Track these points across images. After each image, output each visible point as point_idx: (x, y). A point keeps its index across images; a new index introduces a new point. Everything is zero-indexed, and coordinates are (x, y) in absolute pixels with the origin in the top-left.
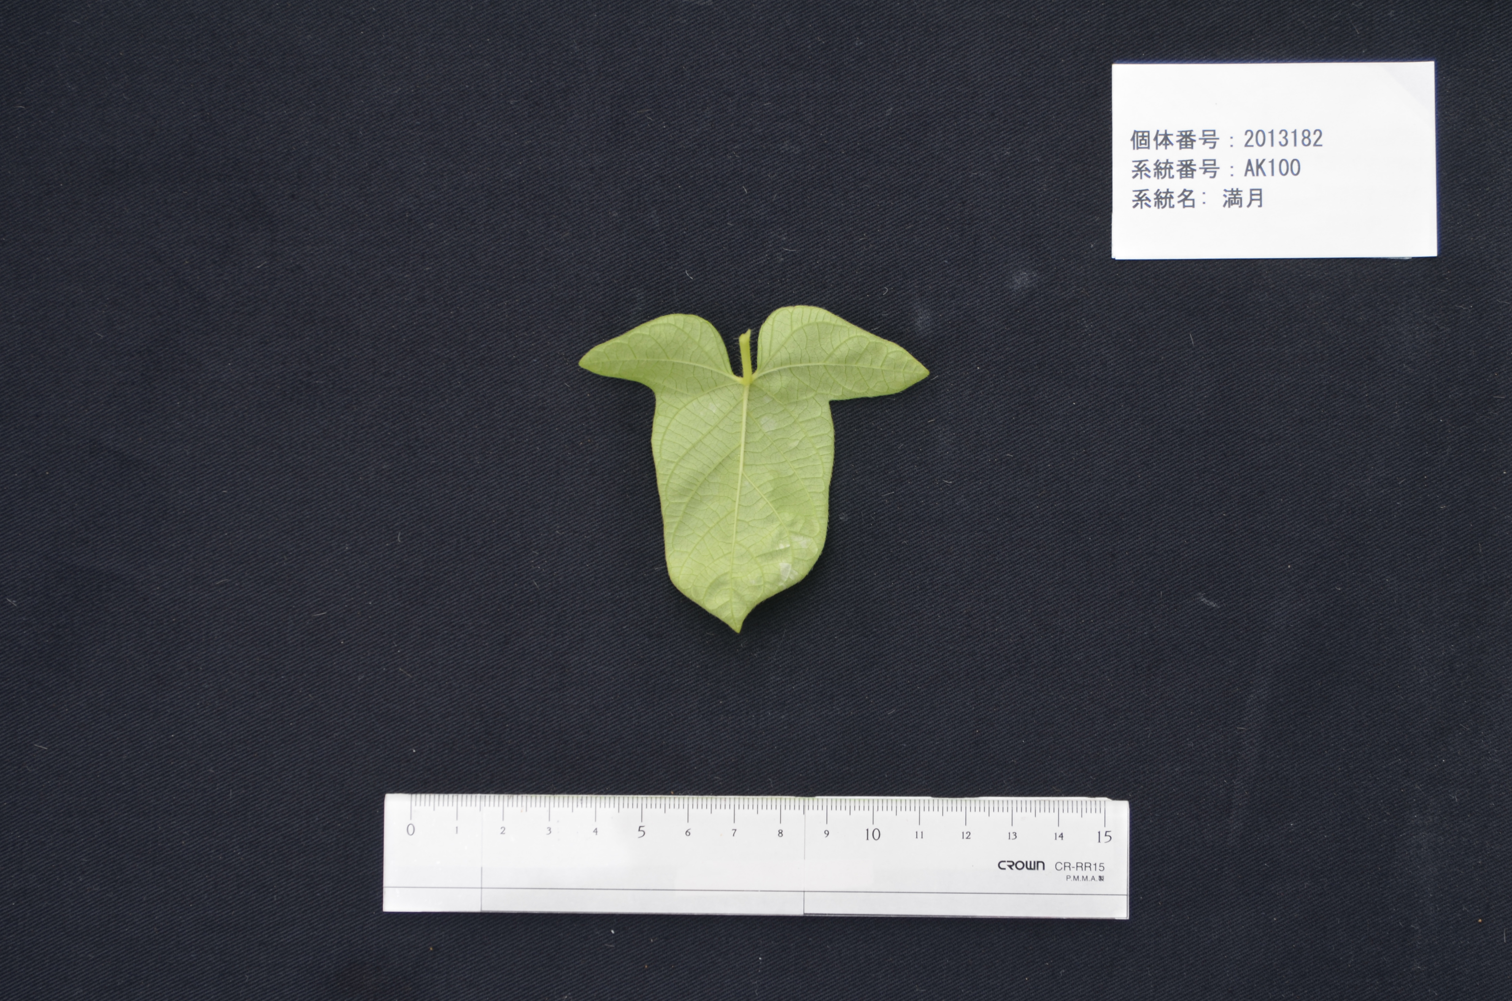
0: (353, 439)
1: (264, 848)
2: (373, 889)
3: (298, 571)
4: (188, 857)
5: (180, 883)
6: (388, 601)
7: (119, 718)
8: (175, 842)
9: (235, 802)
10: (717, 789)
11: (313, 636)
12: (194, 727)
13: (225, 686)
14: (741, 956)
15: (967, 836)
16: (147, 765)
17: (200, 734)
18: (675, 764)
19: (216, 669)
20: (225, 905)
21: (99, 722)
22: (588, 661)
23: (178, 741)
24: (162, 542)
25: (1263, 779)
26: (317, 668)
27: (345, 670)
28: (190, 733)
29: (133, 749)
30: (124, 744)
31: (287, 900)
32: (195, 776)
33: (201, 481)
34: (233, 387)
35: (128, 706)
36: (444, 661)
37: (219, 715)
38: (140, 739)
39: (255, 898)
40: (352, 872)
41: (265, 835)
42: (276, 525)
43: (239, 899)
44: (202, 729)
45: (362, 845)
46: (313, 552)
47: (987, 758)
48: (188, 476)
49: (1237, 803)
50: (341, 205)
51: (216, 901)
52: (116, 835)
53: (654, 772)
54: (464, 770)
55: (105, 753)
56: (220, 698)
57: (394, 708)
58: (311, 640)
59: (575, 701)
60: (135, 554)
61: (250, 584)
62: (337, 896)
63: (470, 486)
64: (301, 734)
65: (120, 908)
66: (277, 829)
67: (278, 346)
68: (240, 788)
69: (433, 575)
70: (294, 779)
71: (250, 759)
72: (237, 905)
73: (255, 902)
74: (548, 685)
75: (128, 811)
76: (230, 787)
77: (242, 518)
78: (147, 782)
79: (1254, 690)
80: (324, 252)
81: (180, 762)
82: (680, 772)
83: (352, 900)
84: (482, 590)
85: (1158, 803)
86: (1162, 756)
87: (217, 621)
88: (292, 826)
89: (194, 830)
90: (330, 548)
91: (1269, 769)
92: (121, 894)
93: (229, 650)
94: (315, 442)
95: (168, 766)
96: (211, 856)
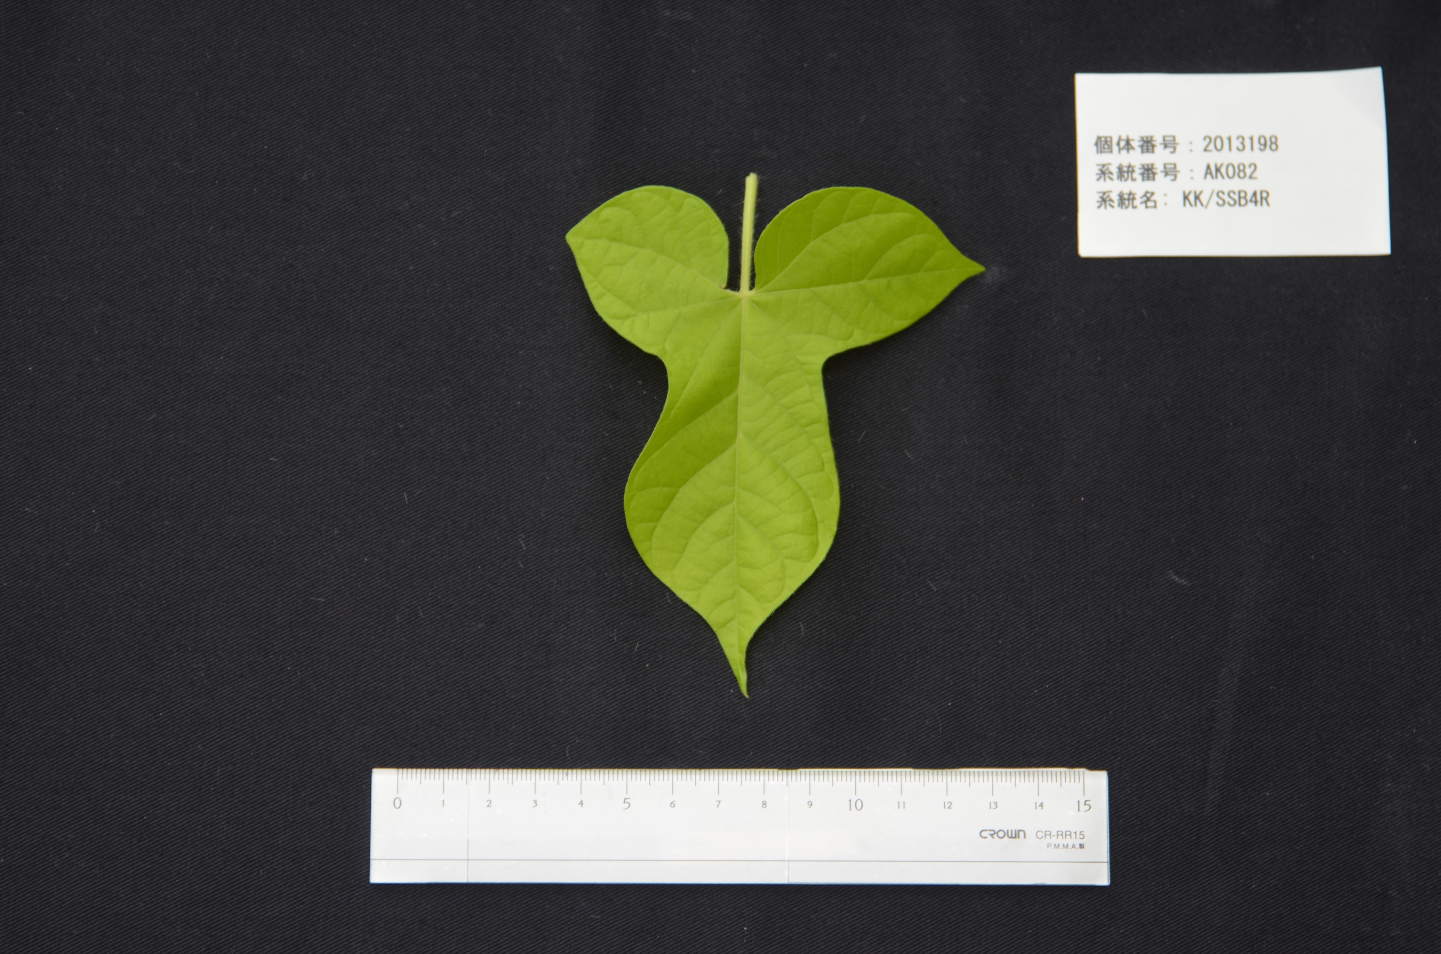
0: (342, 428)
1: (251, 823)
2: (359, 863)
3: (288, 555)
4: (175, 833)
5: (166, 858)
6: (376, 583)
7: (108, 698)
8: (162, 818)
9: (222, 779)
10: (701, 763)
11: (301, 617)
12: (182, 706)
13: (214, 666)
14: (727, 926)
15: (949, 806)
16: (134, 742)
17: (188, 712)
18: (659, 739)
19: (205, 649)
20: (211, 880)
21: (87, 702)
22: (574, 639)
23: (167, 719)
24: (153, 527)
25: (1238, 750)
26: (305, 648)
27: (333, 650)
28: (178, 711)
29: (121, 728)
30: (112, 722)
31: (273, 875)
32: (183, 754)
33: (192, 469)
34: (225, 379)
35: (117, 686)
36: (431, 640)
37: (207, 694)
38: (129, 718)
39: (240, 873)
40: (338, 846)
41: (252, 811)
42: (266, 510)
43: (225, 875)
44: (190, 707)
45: (348, 820)
46: (302, 536)
47: (966, 731)
48: (179, 464)
49: (1213, 774)
50: (332, 207)
51: (202, 876)
52: (102, 812)
53: (639, 747)
54: (451, 746)
55: (93, 731)
56: (208, 678)
57: (381, 686)
58: (299, 621)
59: (561, 678)
60: (126, 538)
61: (240, 567)
62: (323, 870)
63: (457, 473)
64: (289, 712)
65: (106, 884)
66: (264, 805)
67: (269, 340)
68: (227, 765)
69: (420, 557)
70: (281, 756)
71: (237, 737)
72: (222, 880)
73: (241, 877)
74: (534, 663)
75: (115, 788)
76: (217, 764)
77: (232, 504)
78: (134, 759)
79: (1227, 664)
80: (315, 251)
81: (168, 740)
82: (663, 746)
83: (338, 874)
84: (469, 572)
85: (1135, 774)
86: (1138, 728)
87: (206, 603)
88: (279, 802)
89: (181, 807)
90: (319, 532)
91: (1244, 740)
92: (107, 870)
93: (218, 631)
94: (305, 431)
95: (156, 743)
96: (197, 832)
